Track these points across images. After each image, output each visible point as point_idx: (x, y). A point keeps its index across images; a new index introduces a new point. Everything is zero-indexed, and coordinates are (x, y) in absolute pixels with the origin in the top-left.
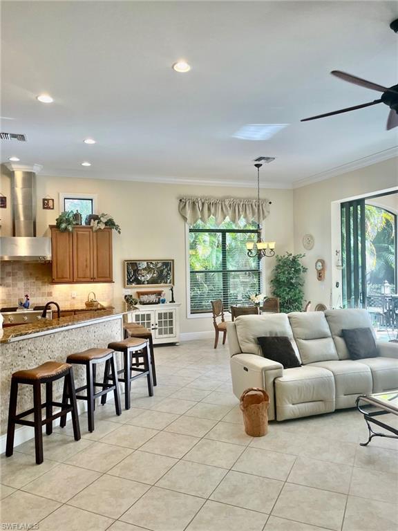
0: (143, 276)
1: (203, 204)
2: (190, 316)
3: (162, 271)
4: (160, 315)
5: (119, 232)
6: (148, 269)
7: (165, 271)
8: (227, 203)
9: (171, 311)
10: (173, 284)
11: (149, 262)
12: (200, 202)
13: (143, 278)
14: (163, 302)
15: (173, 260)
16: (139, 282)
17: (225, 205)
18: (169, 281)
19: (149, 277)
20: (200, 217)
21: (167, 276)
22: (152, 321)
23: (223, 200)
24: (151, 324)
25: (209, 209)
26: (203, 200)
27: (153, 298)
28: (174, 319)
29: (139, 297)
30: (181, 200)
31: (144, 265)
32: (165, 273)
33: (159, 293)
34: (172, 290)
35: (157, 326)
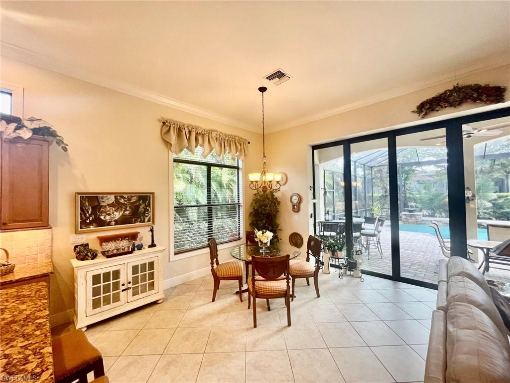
0: (109, 215)
1: (190, 132)
2: (174, 258)
3: (138, 207)
4: (135, 269)
5: (65, 149)
6: (117, 205)
7: (141, 207)
8: (213, 136)
9: (151, 260)
10: (153, 222)
11: (118, 196)
12: (186, 129)
13: (108, 218)
14: (140, 247)
15: (153, 193)
16: (101, 223)
17: (212, 137)
18: (147, 219)
19: (117, 215)
20: (187, 145)
21: (144, 213)
22: (122, 279)
23: (210, 132)
24: (121, 283)
25: (196, 139)
26: (190, 129)
27: (124, 244)
28: (155, 271)
29: (101, 245)
30: (164, 123)
31: (112, 199)
32: (141, 209)
33: (134, 236)
34: (152, 231)
35: (130, 285)
